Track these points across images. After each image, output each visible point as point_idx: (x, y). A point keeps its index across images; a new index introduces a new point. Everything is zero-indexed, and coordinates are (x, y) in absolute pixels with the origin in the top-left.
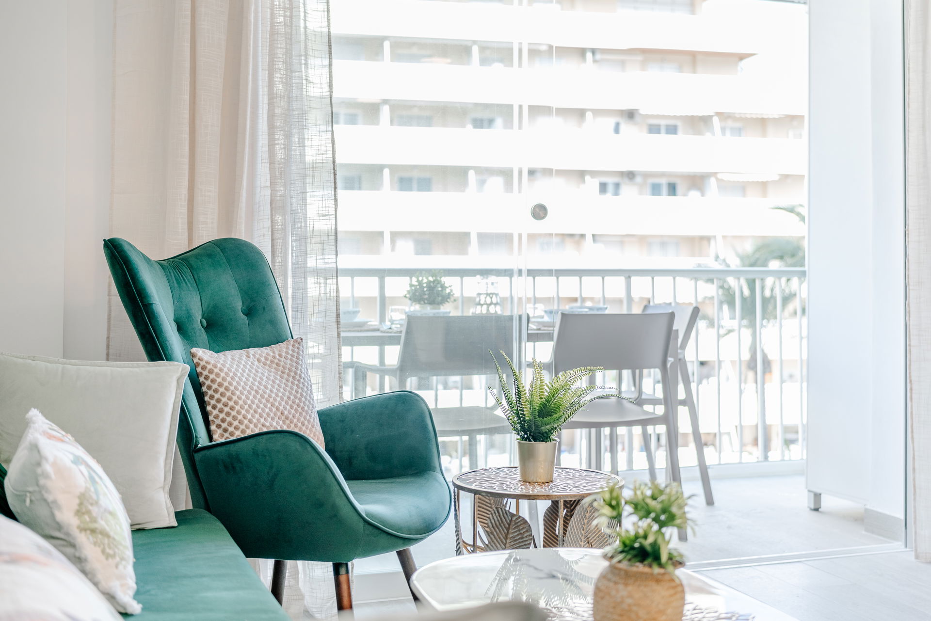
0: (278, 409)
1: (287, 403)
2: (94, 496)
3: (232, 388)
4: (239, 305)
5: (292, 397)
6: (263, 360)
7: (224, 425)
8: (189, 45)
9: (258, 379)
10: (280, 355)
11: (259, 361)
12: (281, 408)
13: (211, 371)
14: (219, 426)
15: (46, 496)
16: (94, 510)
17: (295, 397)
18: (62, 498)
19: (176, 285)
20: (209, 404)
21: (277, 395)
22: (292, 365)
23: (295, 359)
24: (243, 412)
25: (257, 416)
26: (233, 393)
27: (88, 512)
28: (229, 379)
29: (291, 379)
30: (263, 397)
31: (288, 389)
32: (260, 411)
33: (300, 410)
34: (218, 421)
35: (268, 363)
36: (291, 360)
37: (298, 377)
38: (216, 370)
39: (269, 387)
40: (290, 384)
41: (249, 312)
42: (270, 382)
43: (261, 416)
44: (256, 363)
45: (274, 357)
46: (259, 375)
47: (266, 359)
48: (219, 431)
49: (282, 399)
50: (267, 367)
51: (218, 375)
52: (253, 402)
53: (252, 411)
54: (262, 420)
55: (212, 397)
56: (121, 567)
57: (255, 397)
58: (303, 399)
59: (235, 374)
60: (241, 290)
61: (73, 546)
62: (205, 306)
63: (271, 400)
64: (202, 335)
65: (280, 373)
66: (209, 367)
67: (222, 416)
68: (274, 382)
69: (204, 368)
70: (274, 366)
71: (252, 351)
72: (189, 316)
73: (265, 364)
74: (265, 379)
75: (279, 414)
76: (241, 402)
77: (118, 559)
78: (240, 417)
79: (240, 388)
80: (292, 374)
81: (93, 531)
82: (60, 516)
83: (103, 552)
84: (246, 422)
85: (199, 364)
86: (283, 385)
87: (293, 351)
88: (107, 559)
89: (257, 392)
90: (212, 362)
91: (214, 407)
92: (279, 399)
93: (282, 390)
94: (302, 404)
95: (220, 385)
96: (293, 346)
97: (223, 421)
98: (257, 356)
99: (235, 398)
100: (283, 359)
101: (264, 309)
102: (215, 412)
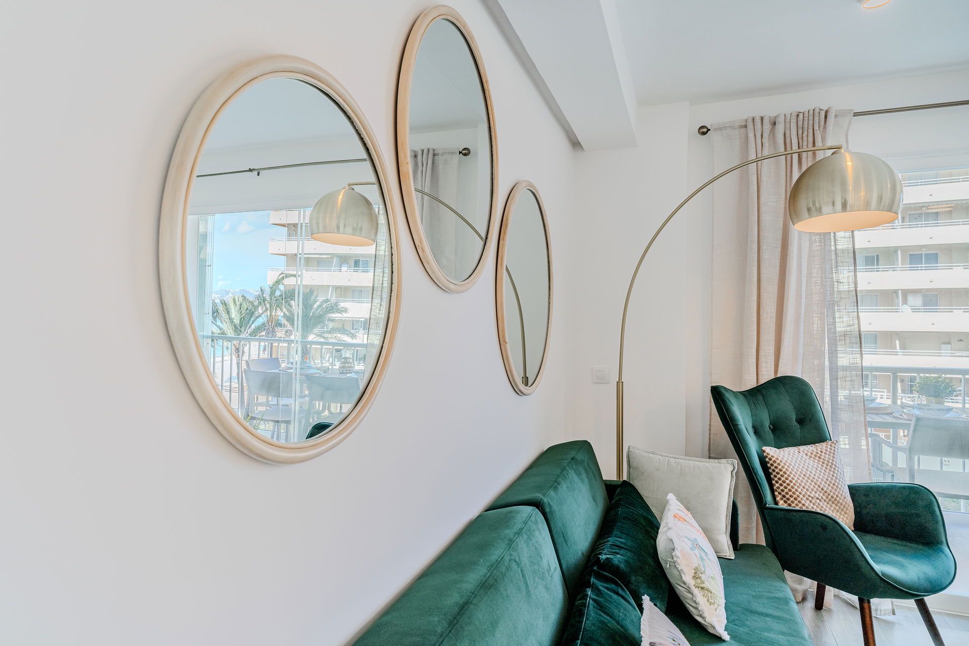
0: (819, 486)
1: (826, 483)
2: (703, 569)
3: (788, 473)
4: (794, 417)
5: (829, 479)
6: (809, 454)
7: (783, 493)
8: (756, 268)
9: (806, 467)
10: (821, 452)
11: (806, 455)
12: (822, 486)
13: (775, 462)
14: (780, 493)
15: (677, 566)
16: (703, 576)
17: (832, 479)
18: (685, 569)
19: (753, 407)
20: (774, 480)
21: (819, 478)
22: (829, 459)
23: (832, 455)
24: (796, 487)
25: (805, 490)
26: (789, 476)
27: (700, 578)
28: (786, 467)
29: (829, 467)
30: (808, 478)
31: (827, 474)
32: (807, 487)
33: (835, 487)
34: (779, 490)
35: (813, 456)
36: (829, 455)
37: (833, 466)
38: (778, 462)
39: (814, 472)
40: (828, 471)
41: (801, 422)
42: (814, 469)
43: (807, 490)
44: (805, 456)
45: (817, 453)
46: (807, 464)
47: (812, 454)
48: (780, 496)
49: (822, 480)
50: (812, 459)
51: (779, 464)
52: (802, 481)
53: (801, 487)
54: (808, 493)
55: (775, 476)
56: (718, 610)
57: (803, 478)
58: (838, 481)
59: (790, 464)
60: (795, 408)
61: (693, 595)
62: (772, 417)
63: (815, 481)
64: (770, 436)
65: (821, 463)
66: (773, 459)
67: (782, 488)
68: (816, 469)
69: (770, 459)
70: (817, 458)
71: (802, 448)
72: (762, 425)
73: (811, 457)
74: (810, 467)
75: (820, 489)
76: (794, 481)
77: (716, 606)
78: (793, 490)
79: (793, 473)
80: (830, 464)
81: (702, 588)
82: (684, 578)
83: (708, 601)
84: (797, 493)
85: (767, 457)
86: (823, 471)
87: (831, 449)
88: (710, 605)
89: (804, 475)
90: (776, 456)
91: (777, 482)
92: (820, 480)
93: (822, 474)
94: (836, 484)
95: (781, 470)
96: (831, 445)
97: (783, 491)
98: (806, 452)
99: (790, 479)
100: (823, 454)
101: (811, 420)
102: (777, 485)
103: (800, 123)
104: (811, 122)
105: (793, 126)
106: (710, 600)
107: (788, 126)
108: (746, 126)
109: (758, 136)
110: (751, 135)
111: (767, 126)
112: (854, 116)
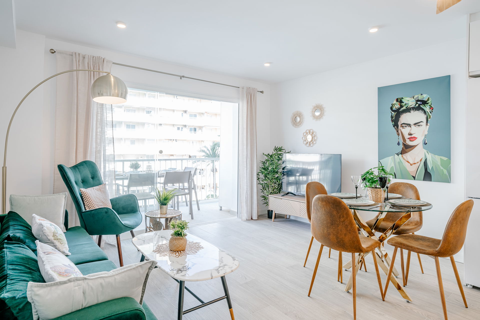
0: (101, 201)
1: (103, 199)
2: (57, 232)
3: (90, 197)
4: (90, 176)
5: (104, 197)
6: (97, 189)
7: (88, 206)
8: (76, 116)
9: (96, 194)
10: (101, 188)
11: (96, 190)
12: (102, 200)
13: (85, 194)
14: (87, 206)
15: (45, 234)
16: (57, 235)
17: (105, 197)
18: (49, 234)
19: (75, 173)
20: (85, 201)
21: (101, 197)
22: (104, 190)
23: (105, 189)
24: (93, 202)
25: (96, 203)
26: (91, 198)
27: (56, 235)
28: (89, 195)
29: (104, 193)
30: (97, 198)
31: (103, 196)
32: (97, 202)
33: (106, 200)
34: (87, 205)
35: (98, 190)
36: (104, 189)
37: (105, 193)
38: (86, 193)
39: (99, 196)
40: (104, 194)
41: (93, 178)
42: (99, 195)
43: (97, 203)
44: (95, 190)
45: (100, 189)
46: (96, 193)
47: (98, 189)
48: (87, 207)
49: (102, 198)
50: (98, 191)
51: (87, 194)
52: (95, 200)
53: (95, 202)
54: (98, 204)
55: (85, 199)
56: (65, 245)
57: (96, 199)
58: (107, 198)
59: (91, 194)
60: (90, 173)
61: (53, 243)
62: (82, 177)
64: (81, 184)
65: (101, 192)
66: (85, 193)
67: (88, 204)
68: (100, 194)
69: (83, 193)
70: (100, 190)
71: (94, 187)
72: (78, 180)
73: (97, 190)
74: (98, 194)
75: (101, 202)
76: (92, 200)
77: (64, 244)
78: (92, 204)
79: (92, 197)
80: (104, 192)
81: (57, 239)
82: (49, 238)
83: (60, 243)
84: (94, 204)
85: (82, 192)
86: (102, 195)
87: (104, 187)
88: (61, 244)
89: (96, 197)
90: (85, 191)
91: (86, 202)
92: (101, 198)
93: (102, 196)
94: (107, 199)
95: (87, 197)
96: (104, 185)
97: (88, 205)
98: (96, 189)
99: (91, 199)
100: (102, 189)
101: (96, 177)
102: (86, 203)
103: (94, 60)
104: (98, 61)
105: (91, 61)
106: (61, 243)
107: (89, 60)
108: (72, 55)
109: (78, 61)
110: (74, 60)
111: (81, 58)
112: (113, 64)
